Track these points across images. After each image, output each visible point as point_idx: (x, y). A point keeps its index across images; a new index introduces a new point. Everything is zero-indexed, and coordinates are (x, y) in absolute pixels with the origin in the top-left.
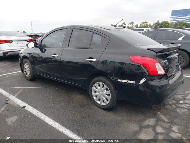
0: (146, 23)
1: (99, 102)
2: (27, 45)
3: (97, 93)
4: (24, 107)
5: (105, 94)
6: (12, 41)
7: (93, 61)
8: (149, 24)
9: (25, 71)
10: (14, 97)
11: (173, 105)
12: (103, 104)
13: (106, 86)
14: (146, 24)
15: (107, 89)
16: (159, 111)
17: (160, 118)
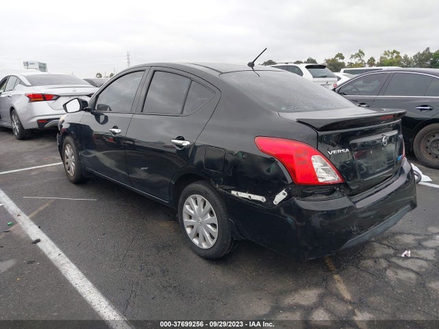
0: (395, 55)
1: (196, 241)
2: (65, 106)
3: (192, 221)
4: (38, 241)
5: (208, 224)
6: (58, 97)
7: (184, 144)
8: (402, 55)
9: (67, 163)
10: (28, 218)
11: (383, 261)
12: (204, 246)
13: (208, 205)
14: (396, 57)
15: (211, 213)
16: (338, 273)
17: (334, 290)
